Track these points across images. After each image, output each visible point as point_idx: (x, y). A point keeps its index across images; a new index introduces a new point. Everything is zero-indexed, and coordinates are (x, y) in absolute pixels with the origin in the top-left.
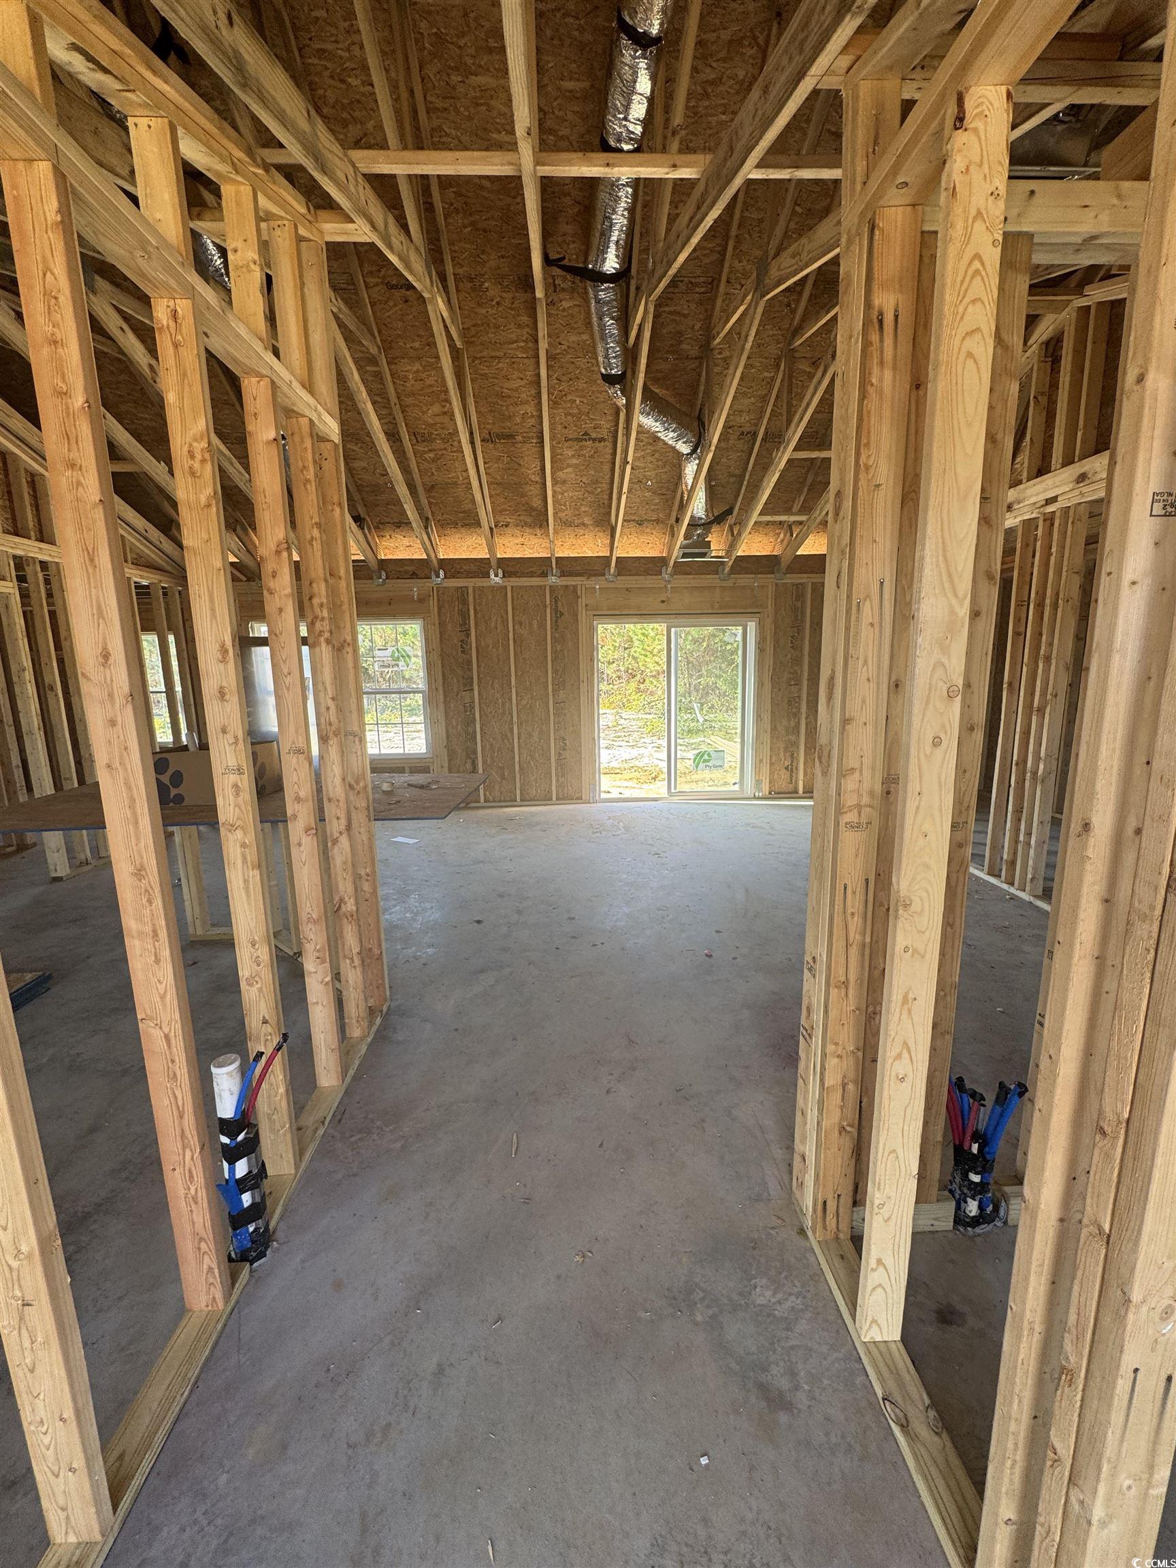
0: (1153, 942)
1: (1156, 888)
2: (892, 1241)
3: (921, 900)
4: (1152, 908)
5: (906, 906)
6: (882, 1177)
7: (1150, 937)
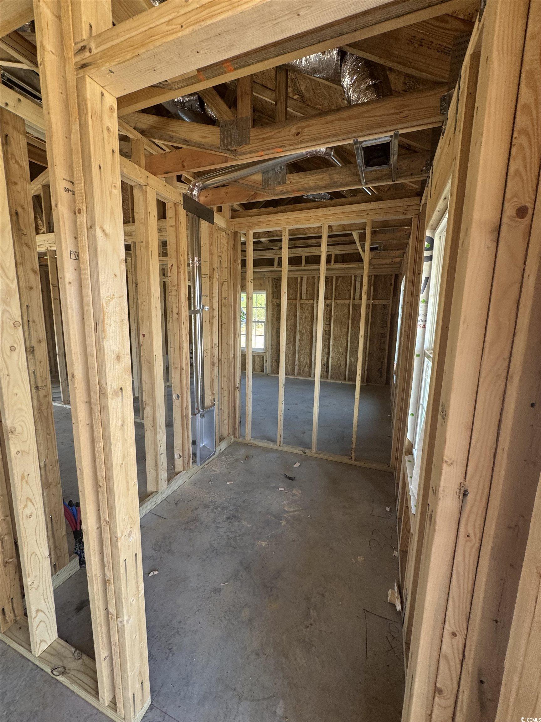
0: (99, 412)
1: (96, 392)
2: (42, 596)
3: (21, 426)
4: (97, 400)
5: (12, 432)
6: (30, 570)
7: (98, 411)
